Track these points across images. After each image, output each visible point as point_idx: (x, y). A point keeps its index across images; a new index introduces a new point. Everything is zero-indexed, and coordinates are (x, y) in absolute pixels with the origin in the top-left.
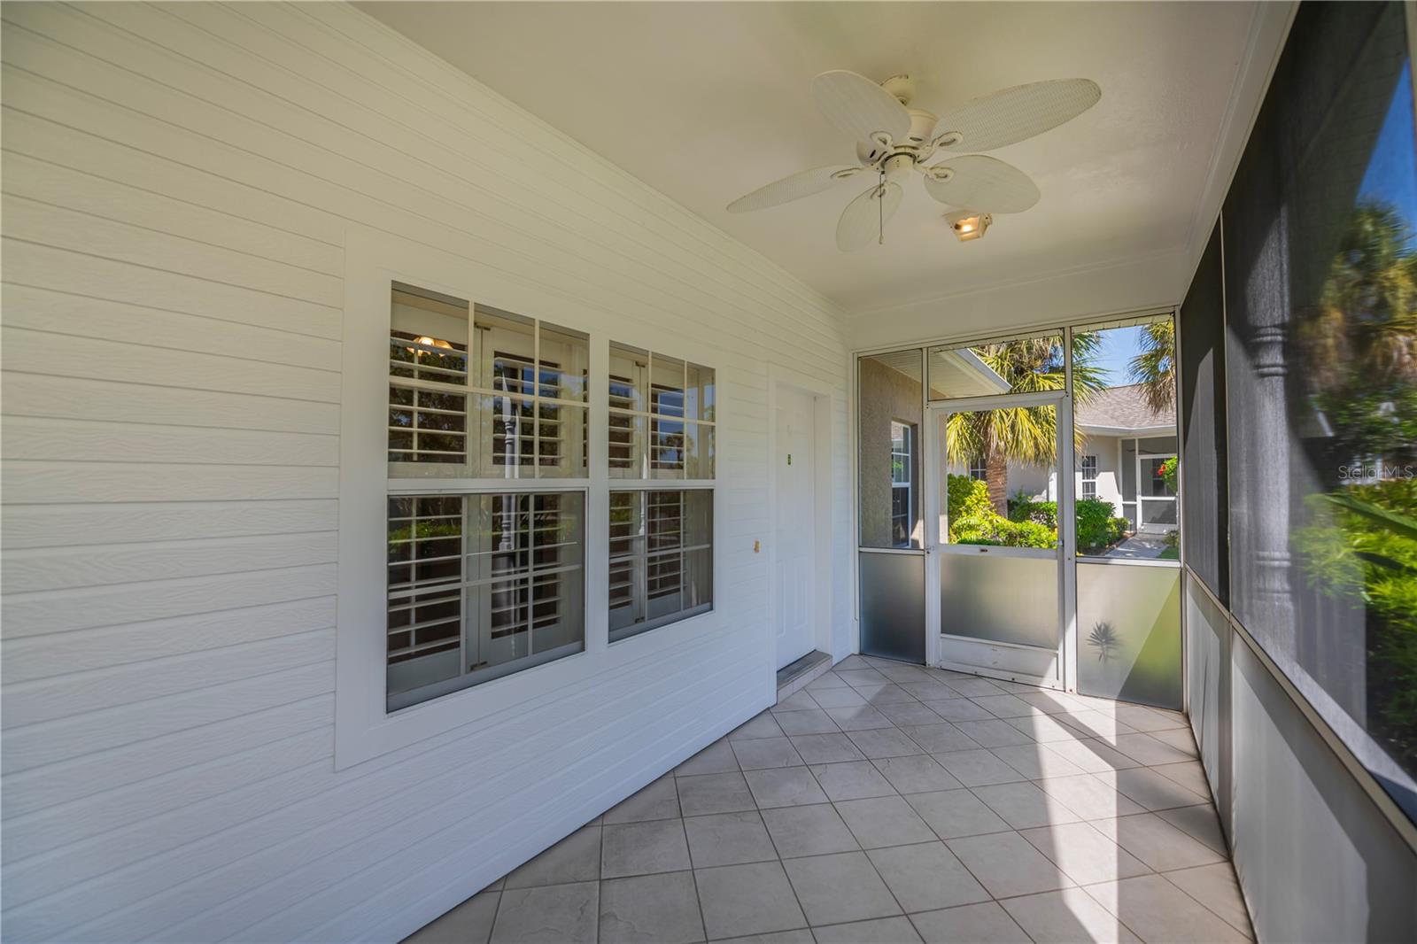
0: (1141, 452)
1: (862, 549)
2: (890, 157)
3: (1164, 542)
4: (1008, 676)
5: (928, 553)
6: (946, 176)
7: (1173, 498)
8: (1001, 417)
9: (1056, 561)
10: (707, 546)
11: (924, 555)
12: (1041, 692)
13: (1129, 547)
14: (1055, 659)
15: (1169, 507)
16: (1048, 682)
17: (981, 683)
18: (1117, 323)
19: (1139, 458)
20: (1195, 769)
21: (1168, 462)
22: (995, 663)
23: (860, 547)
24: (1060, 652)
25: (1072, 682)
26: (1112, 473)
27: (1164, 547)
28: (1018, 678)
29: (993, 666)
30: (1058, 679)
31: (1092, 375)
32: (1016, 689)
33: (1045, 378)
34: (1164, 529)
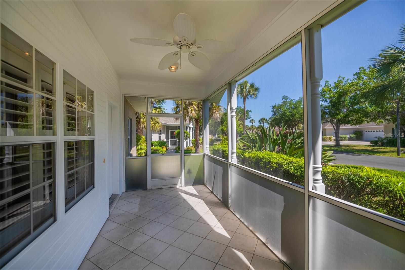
0: (170, 129)
1: (126, 158)
2: (184, 45)
3: (175, 150)
4: (169, 186)
5: (148, 157)
6: (194, 56)
7: (176, 140)
8: (143, 118)
9: (180, 156)
10: (92, 163)
11: (147, 158)
12: (177, 188)
13: (169, 151)
14: (180, 179)
15: (175, 142)
16: (179, 186)
17: (164, 190)
18: (169, 99)
19: (170, 130)
20: (212, 195)
21: (176, 132)
22: (166, 184)
23: (125, 157)
24: (181, 178)
25: (183, 184)
26: (164, 134)
27: (175, 151)
28: (172, 186)
29: (165, 185)
30: (180, 184)
31: (163, 110)
32: (172, 189)
33: (154, 109)
34: (174, 147)
